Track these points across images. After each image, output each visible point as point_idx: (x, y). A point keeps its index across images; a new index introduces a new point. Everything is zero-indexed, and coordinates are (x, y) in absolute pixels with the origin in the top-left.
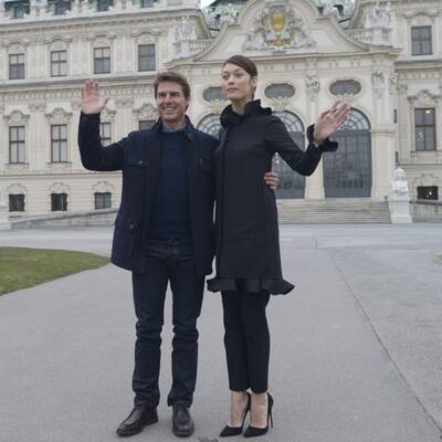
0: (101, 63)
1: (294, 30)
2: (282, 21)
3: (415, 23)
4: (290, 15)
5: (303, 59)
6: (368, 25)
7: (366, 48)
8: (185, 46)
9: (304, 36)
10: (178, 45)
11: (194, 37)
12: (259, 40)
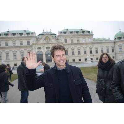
0: (21, 44)
1: (50, 40)
2: (48, 38)
3: (65, 39)
4: (49, 37)
5: (51, 44)
6: (59, 39)
7: (59, 42)
8: (34, 42)
9: (51, 40)
10: (33, 41)
11: (35, 40)
12: (45, 41)
